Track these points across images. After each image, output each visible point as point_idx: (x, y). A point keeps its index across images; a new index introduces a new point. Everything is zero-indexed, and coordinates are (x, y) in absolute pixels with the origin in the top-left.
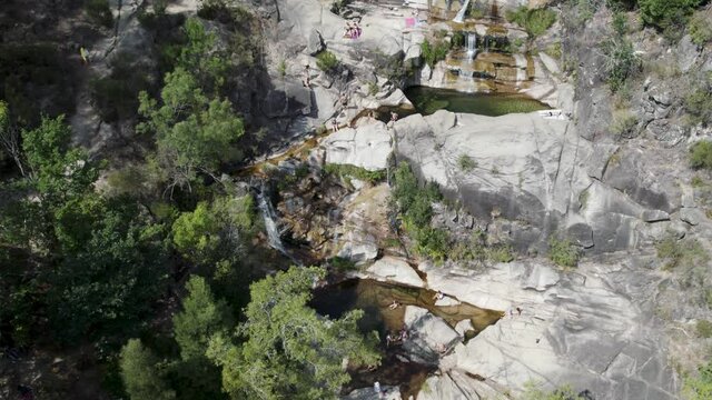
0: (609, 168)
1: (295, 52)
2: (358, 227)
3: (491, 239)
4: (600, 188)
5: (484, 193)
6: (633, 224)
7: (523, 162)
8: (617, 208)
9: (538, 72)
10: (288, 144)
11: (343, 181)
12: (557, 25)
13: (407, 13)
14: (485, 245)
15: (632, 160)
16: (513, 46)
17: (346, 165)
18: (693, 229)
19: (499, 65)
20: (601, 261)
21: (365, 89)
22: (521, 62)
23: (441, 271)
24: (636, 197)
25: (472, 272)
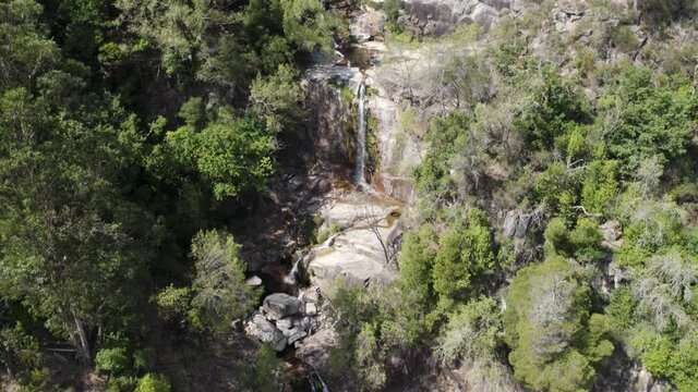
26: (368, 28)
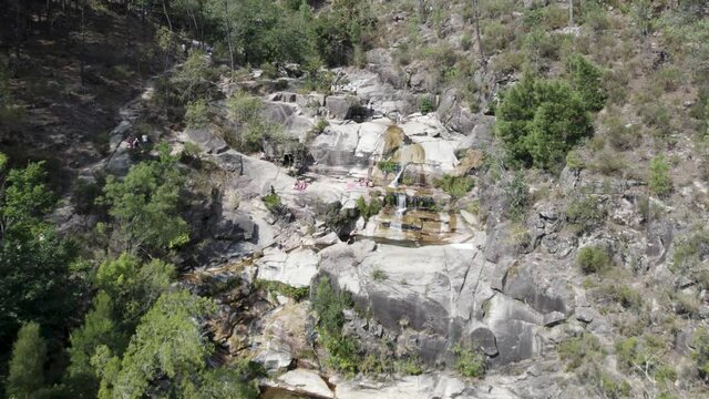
0: (509, 280)
1: (251, 197)
2: (276, 337)
3: (400, 350)
4: (502, 299)
5: (392, 300)
6: (534, 331)
7: (431, 277)
8: (519, 315)
9: (459, 225)
10: (226, 261)
11: (269, 298)
12: (476, 188)
13: (350, 181)
14: (394, 357)
15: (528, 270)
16: (438, 205)
17: (275, 282)
18: (589, 327)
19: (425, 220)
20: (508, 372)
21: (304, 229)
22: (445, 217)
23: (350, 384)
24: (536, 305)
25: (380, 384)
26: (285, 342)
